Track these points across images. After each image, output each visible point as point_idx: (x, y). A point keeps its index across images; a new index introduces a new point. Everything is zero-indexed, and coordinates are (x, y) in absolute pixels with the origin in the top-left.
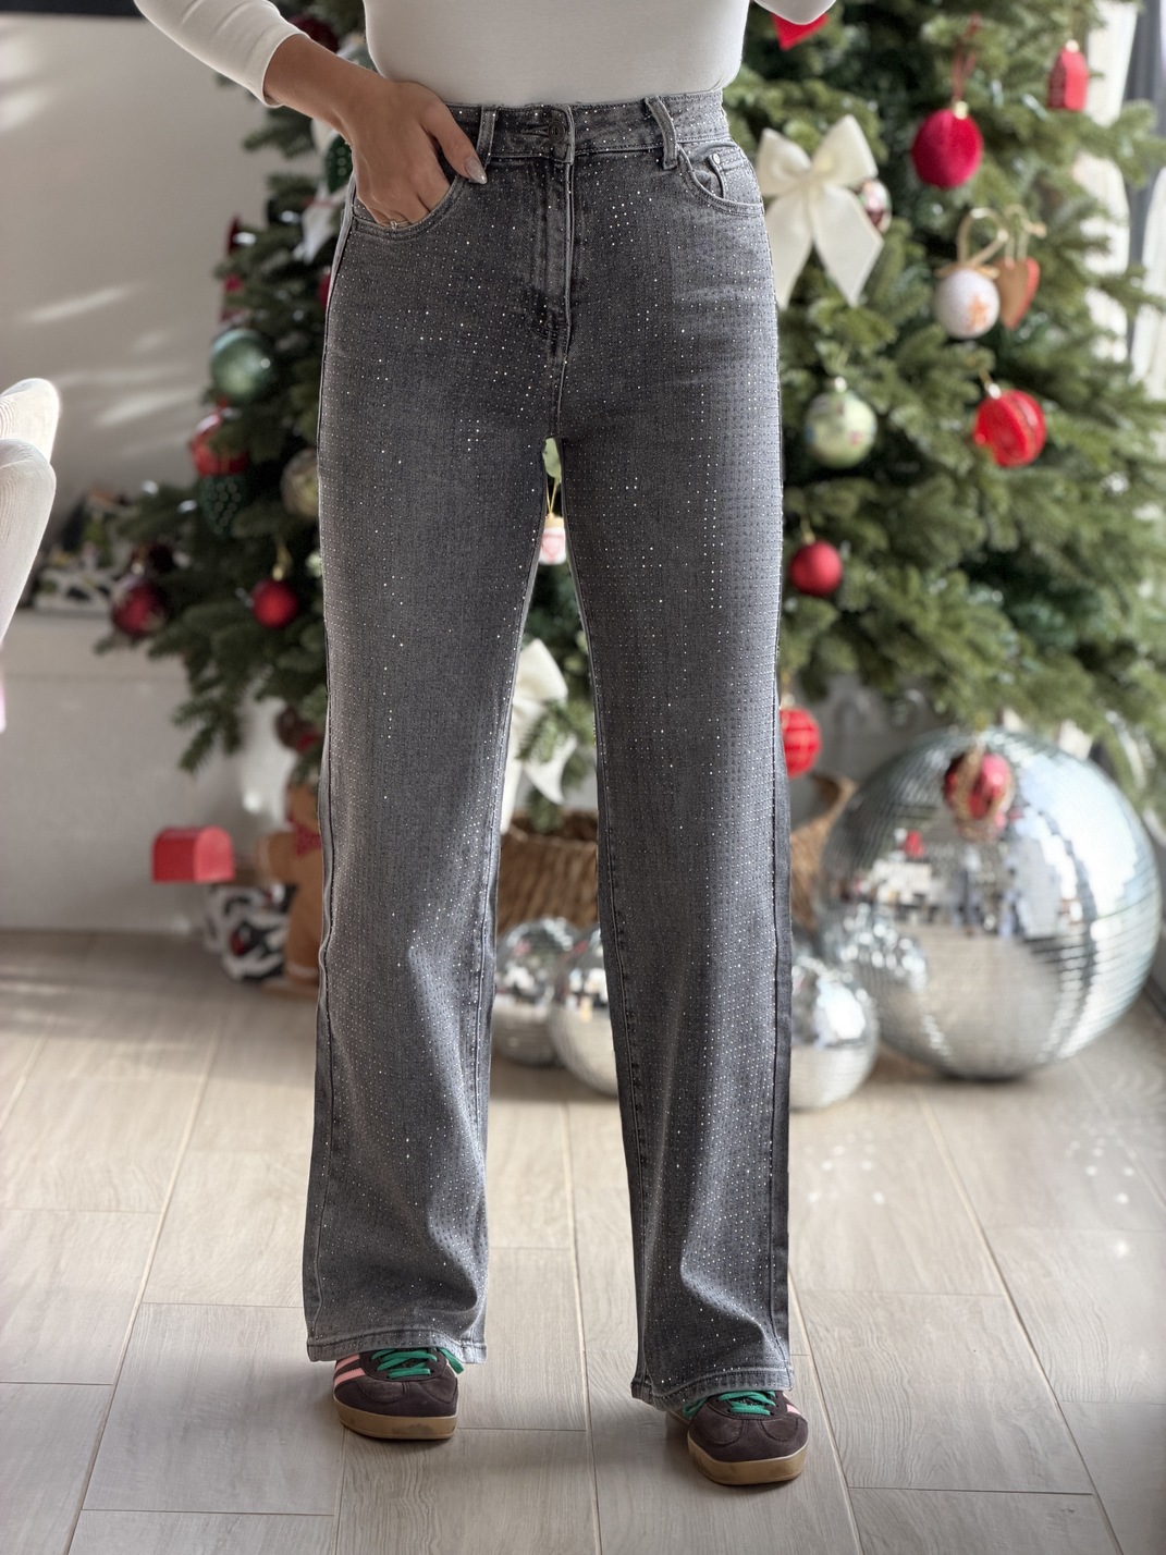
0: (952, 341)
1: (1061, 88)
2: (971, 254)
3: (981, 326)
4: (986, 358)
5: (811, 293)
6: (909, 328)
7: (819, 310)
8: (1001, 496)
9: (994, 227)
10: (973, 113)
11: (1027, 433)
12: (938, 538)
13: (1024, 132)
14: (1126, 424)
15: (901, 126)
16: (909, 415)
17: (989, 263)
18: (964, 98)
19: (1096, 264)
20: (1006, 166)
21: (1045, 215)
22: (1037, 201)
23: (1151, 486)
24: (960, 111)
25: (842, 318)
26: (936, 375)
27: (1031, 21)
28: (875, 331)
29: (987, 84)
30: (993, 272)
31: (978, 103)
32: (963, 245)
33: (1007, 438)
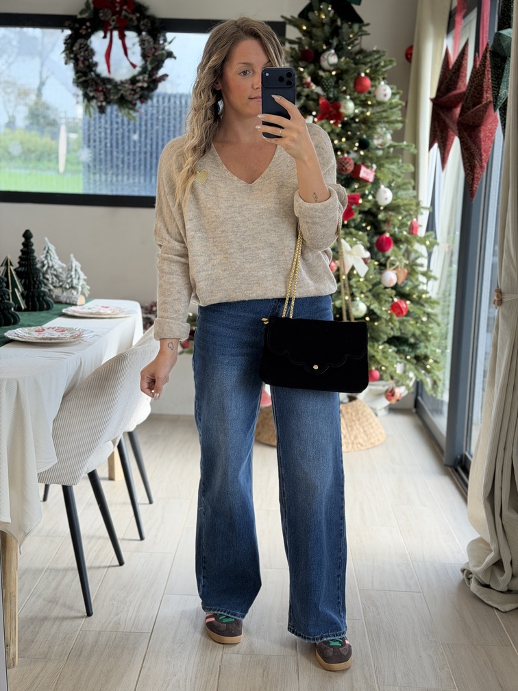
0: (386, 288)
1: (412, 229)
2: (390, 267)
3: (392, 285)
4: (394, 292)
5: (351, 277)
6: (375, 285)
7: (353, 281)
9: (396, 261)
10: (391, 235)
11: (404, 310)
12: (382, 335)
13: (403, 239)
14: (426, 305)
15: (373, 237)
16: (375, 306)
17: (394, 269)
18: (389, 232)
19: (420, 269)
20: (399, 247)
21: (408, 258)
22: (406, 255)
23: (433, 319)
25: (358, 283)
26: (381, 296)
27: (405, 213)
28: (366, 286)
29: (394, 228)
30: (395, 272)
31: (392, 232)
32: (388, 265)
33: (399, 311)
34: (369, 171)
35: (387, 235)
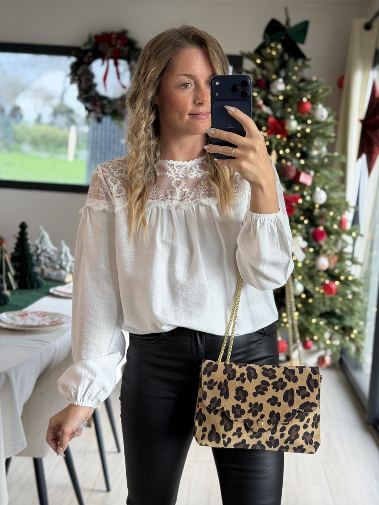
0: (319, 271)
1: (341, 224)
2: (323, 254)
4: (326, 275)
8: (328, 302)
14: (352, 285)
16: (310, 287)
19: (347, 256)
24: (321, 228)
25: (297, 268)
26: (316, 278)
27: (335, 210)
32: (321, 252)
34: (307, 176)
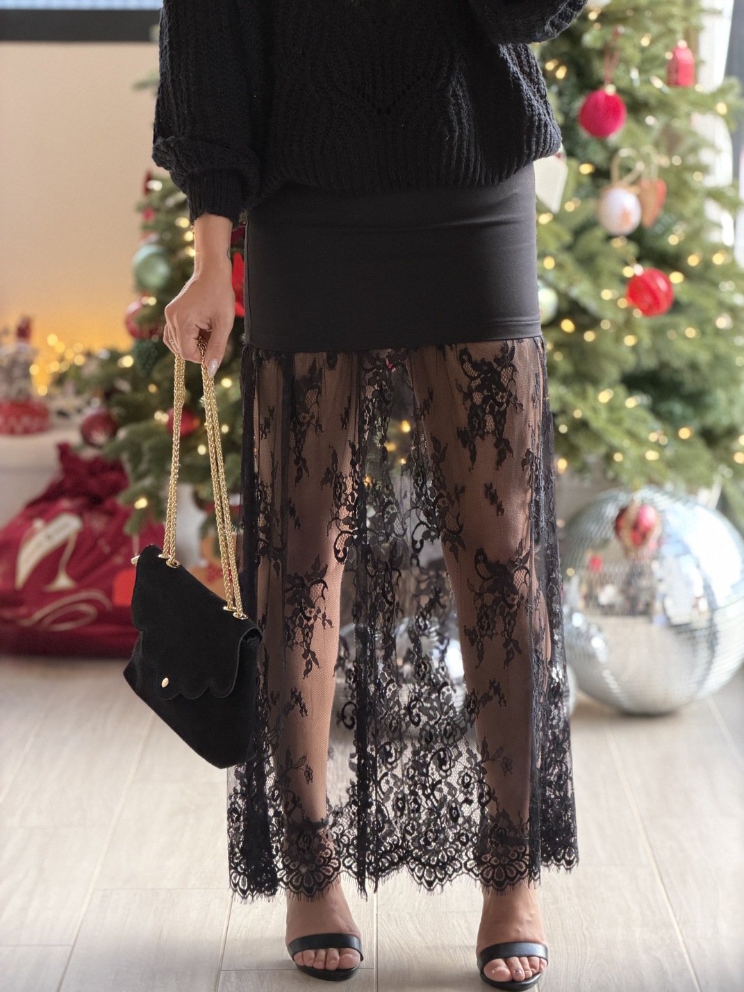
0: (610, 237)
1: (677, 73)
2: (621, 178)
3: (629, 227)
4: (632, 249)
6: (581, 231)
9: (634, 160)
10: (619, 91)
11: (662, 297)
12: (605, 365)
13: (653, 101)
15: (573, 99)
16: (583, 289)
17: (633, 184)
18: (612, 83)
20: (641, 123)
22: (664, 144)
26: (601, 261)
29: (628, 72)
30: (635, 189)
31: (623, 83)
32: (615, 173)
33: (648, 299)
35: (610, 90)
